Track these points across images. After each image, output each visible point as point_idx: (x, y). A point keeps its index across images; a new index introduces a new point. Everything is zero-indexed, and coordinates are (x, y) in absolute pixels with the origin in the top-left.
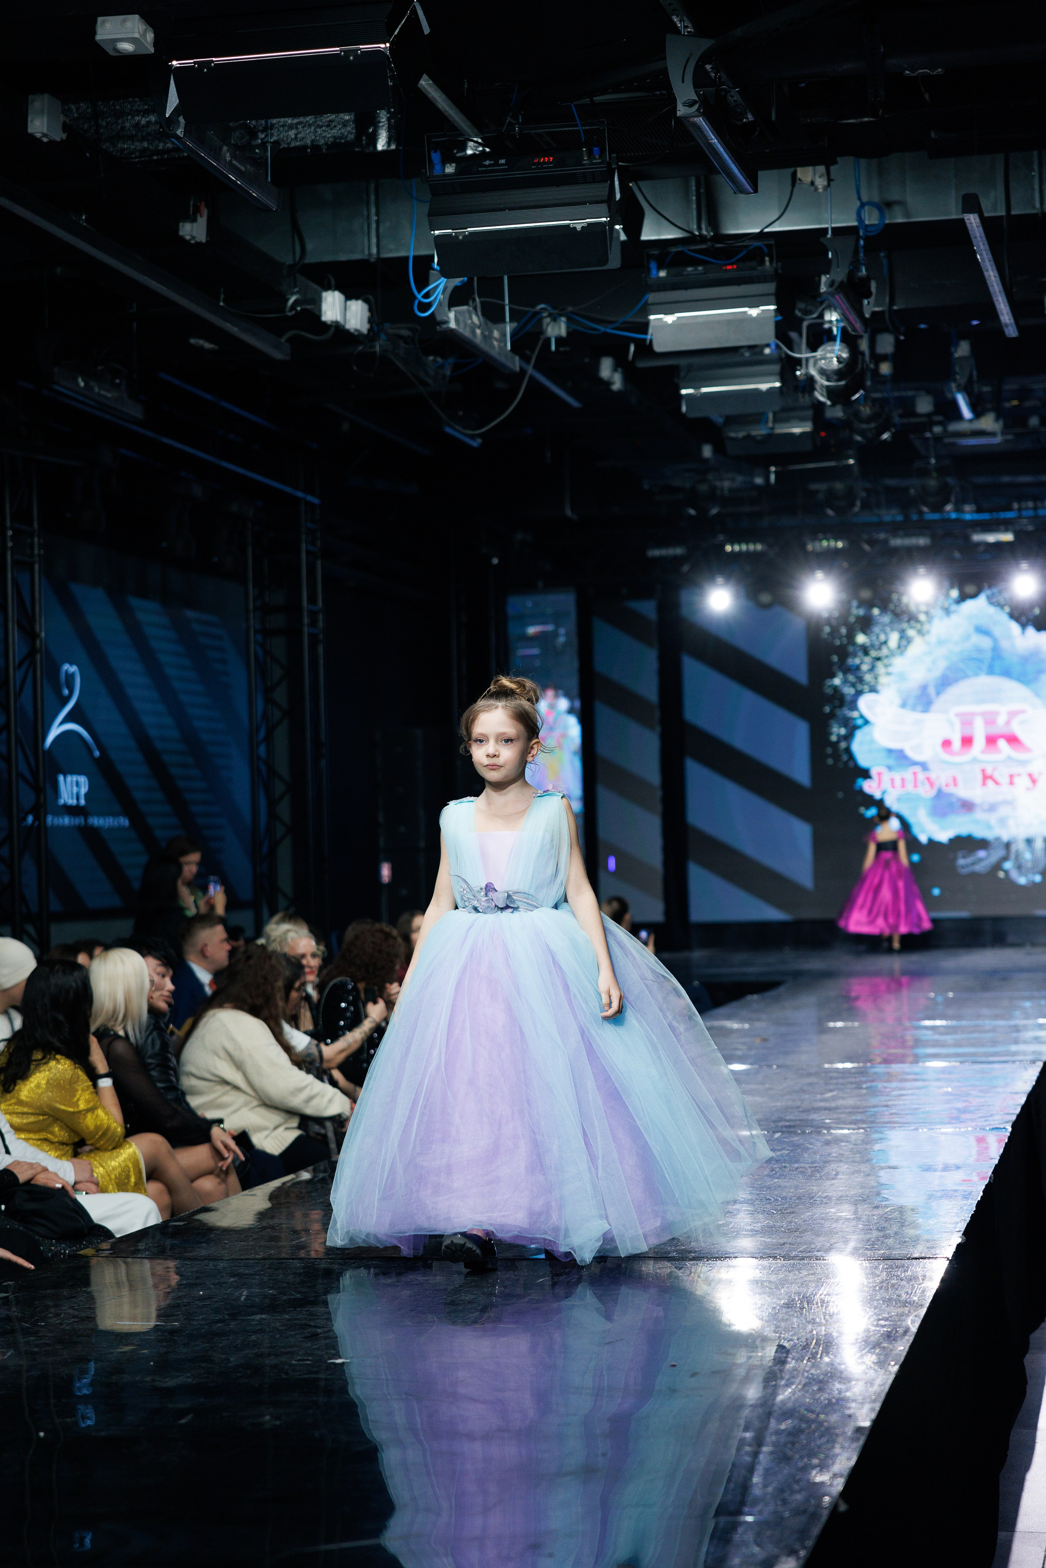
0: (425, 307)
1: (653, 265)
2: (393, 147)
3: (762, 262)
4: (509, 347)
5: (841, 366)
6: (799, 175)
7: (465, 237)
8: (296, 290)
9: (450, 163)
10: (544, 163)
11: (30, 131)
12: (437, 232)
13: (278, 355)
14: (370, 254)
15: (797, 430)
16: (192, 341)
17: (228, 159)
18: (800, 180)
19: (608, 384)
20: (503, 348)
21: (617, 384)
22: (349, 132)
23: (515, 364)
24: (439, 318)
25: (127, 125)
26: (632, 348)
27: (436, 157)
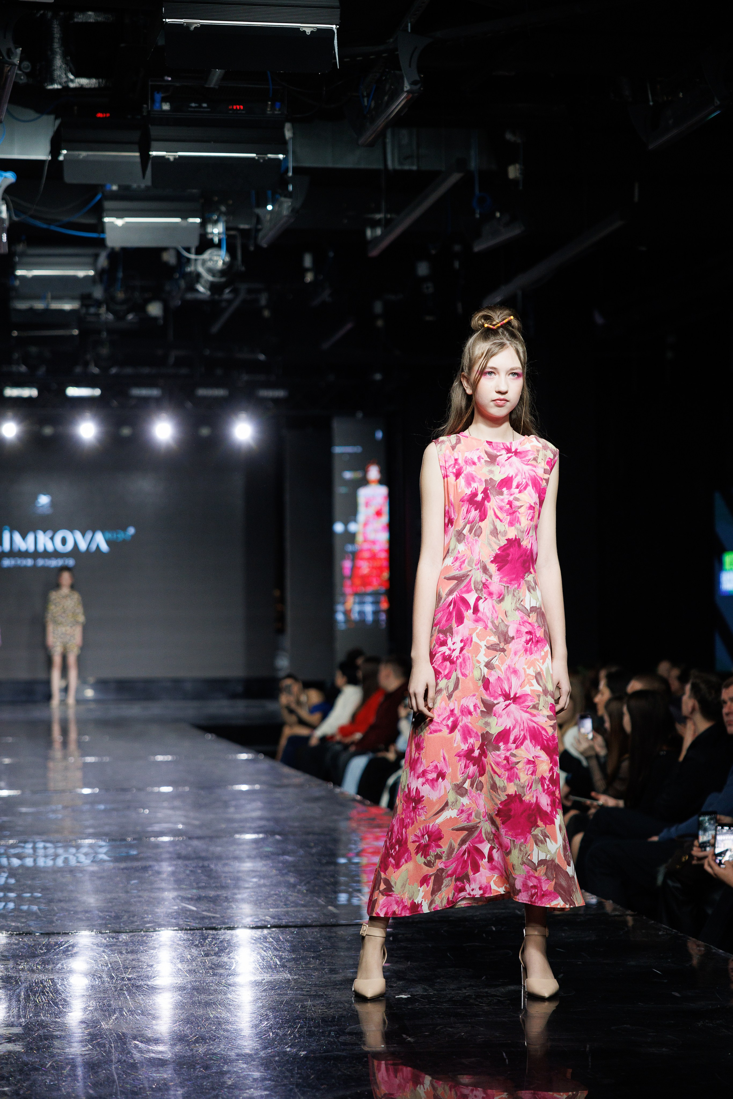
5: (225, 267)
7: (174, 159)
12: (154, 153)
27: (158, 96)
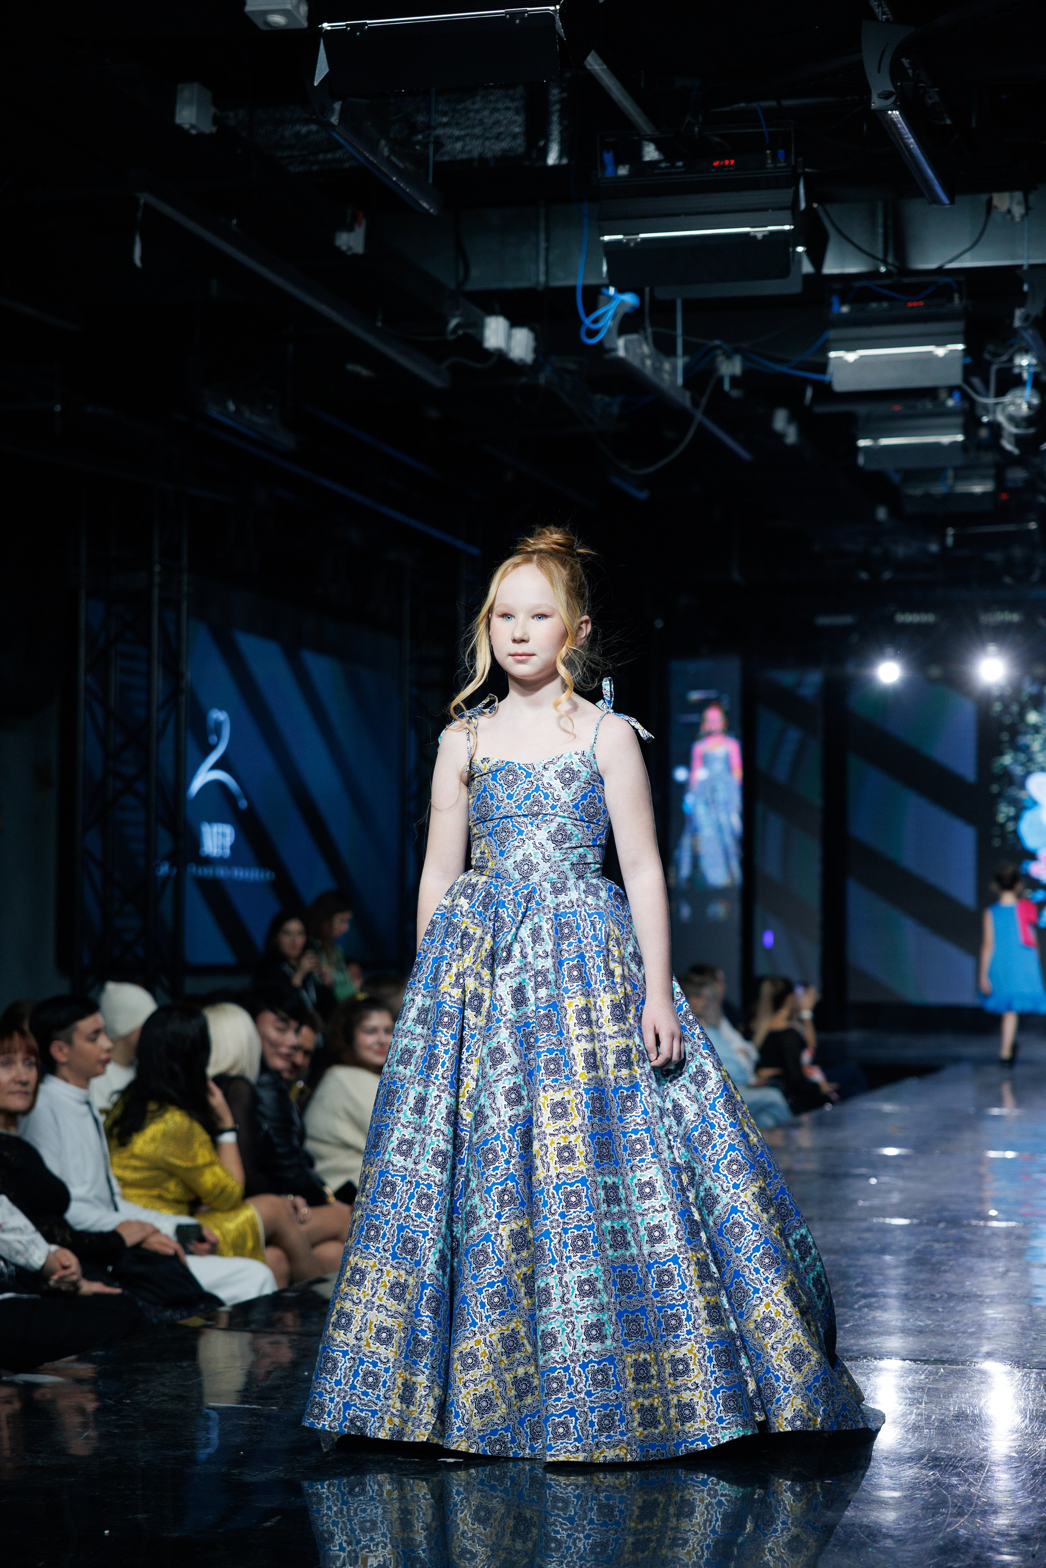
0: (592, 333)
1: (835, 300)
2: (565, 161)
3: (951, 299)
4: (680, 381)
5: (1032, 413)
6: (996, 202)
7: (637, 244)
8: (458, 313)
9: (624, 163)
10: (724, 166)
11: (178, 121)
12: (606, 238)
13: (438, 383)
14: (538, 283)
15: (978, 489)
16: (350, 367)
17: (386, 154)
18: (996, 207)
19: (781, 436)
20: (674, 382)
21: (791, 436)
22: (519, 146)
23: (686, 399)
24: (607, 345)
25: (287, 134)
26: (809, 393)
27: (608, 157)
